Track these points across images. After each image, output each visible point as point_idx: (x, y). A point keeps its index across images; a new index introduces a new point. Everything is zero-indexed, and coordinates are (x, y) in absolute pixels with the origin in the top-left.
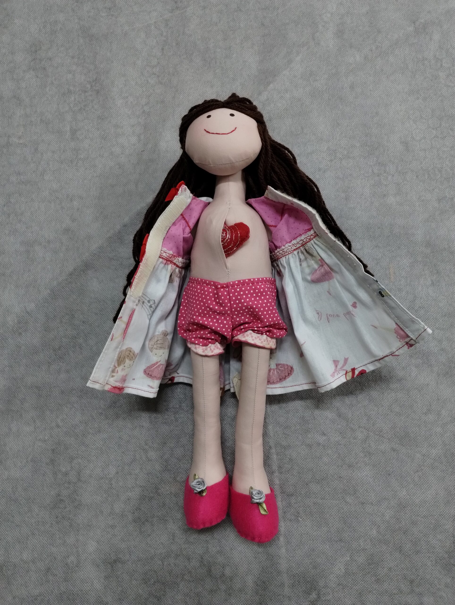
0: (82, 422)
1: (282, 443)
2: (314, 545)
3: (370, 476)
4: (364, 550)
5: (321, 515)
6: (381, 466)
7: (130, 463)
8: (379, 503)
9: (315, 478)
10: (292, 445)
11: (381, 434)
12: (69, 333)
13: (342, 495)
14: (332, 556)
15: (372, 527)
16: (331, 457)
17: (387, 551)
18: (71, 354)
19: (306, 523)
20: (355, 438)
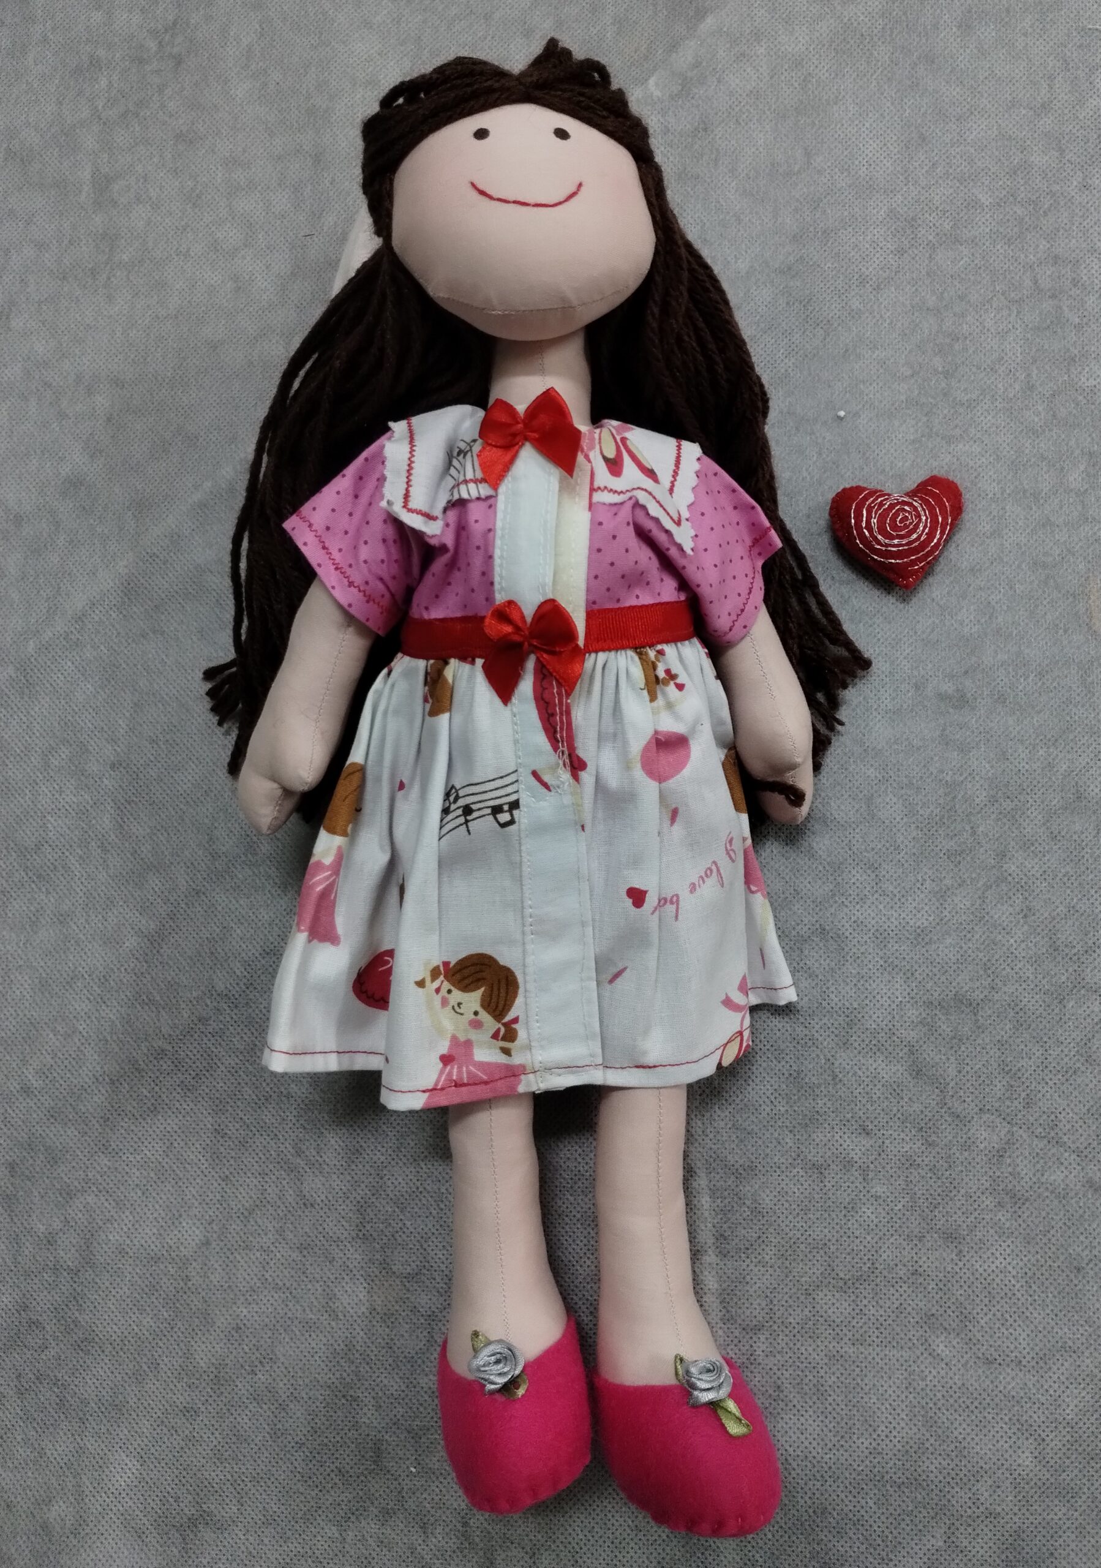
0: (101, 1079)
1: (729, 1157)
2: (827, 1496)
3: (1014, 1273)
4: (991, 1515)
5: (850, 1397)
6: (1053, 1240)
7: (246, 1213)
8: (1041, 1363)
9: (833, 1274)
10: (760, 1167)
11: (1052, 1134)
12: (67, 799)
13: (921, 1333)
14: (887, 1532)
15: (1019, 1443)
16: (887, 1208)
17: (1068, 1524)
18: (73, 868)
19: (802, 1420)
20: (966, 1147)
